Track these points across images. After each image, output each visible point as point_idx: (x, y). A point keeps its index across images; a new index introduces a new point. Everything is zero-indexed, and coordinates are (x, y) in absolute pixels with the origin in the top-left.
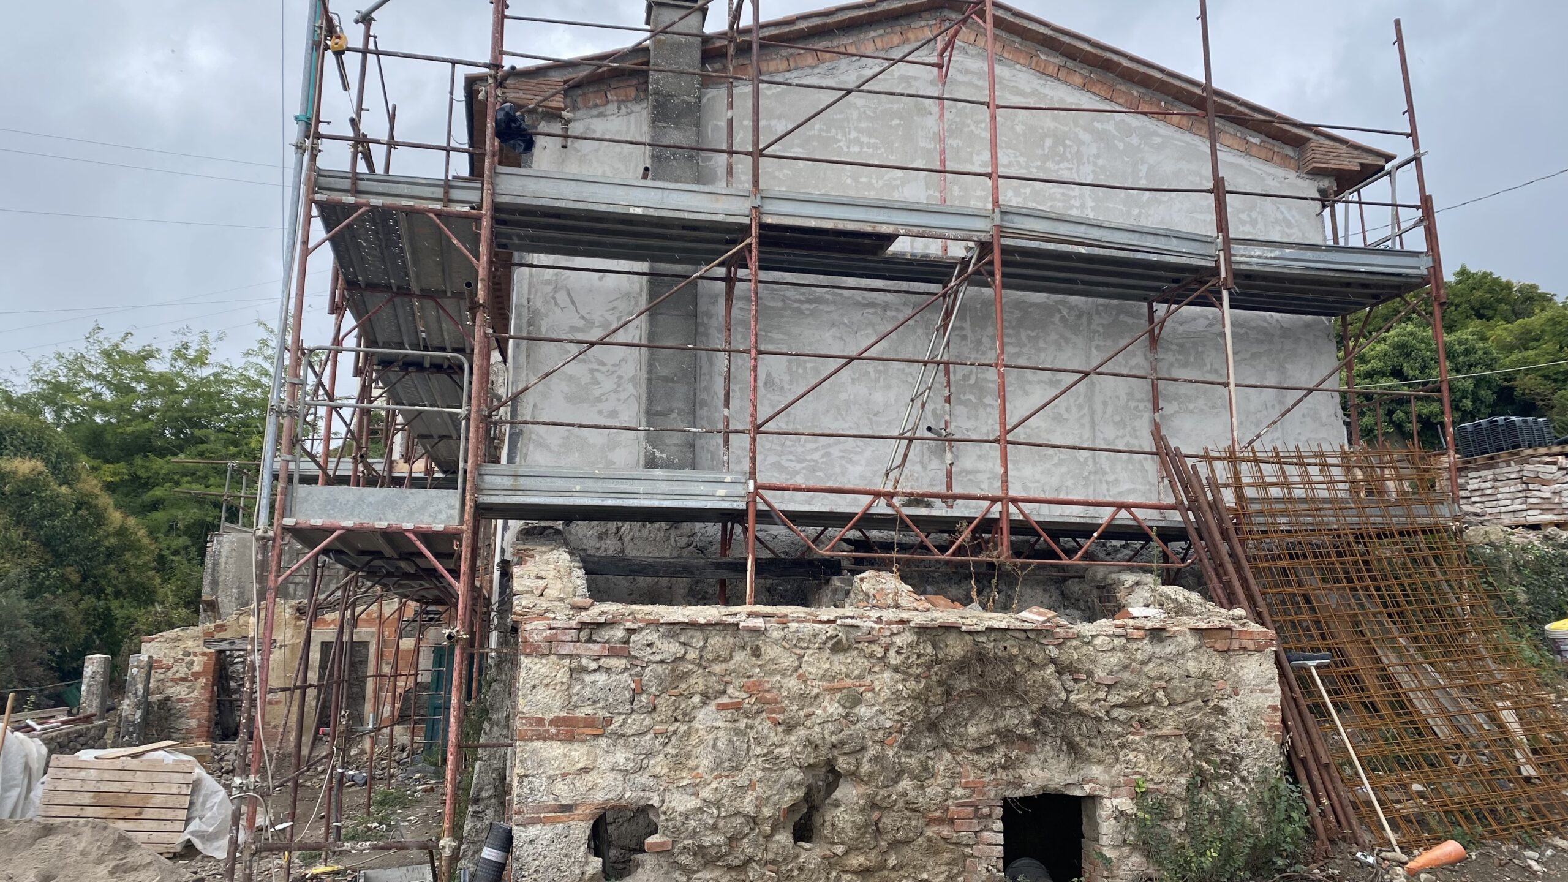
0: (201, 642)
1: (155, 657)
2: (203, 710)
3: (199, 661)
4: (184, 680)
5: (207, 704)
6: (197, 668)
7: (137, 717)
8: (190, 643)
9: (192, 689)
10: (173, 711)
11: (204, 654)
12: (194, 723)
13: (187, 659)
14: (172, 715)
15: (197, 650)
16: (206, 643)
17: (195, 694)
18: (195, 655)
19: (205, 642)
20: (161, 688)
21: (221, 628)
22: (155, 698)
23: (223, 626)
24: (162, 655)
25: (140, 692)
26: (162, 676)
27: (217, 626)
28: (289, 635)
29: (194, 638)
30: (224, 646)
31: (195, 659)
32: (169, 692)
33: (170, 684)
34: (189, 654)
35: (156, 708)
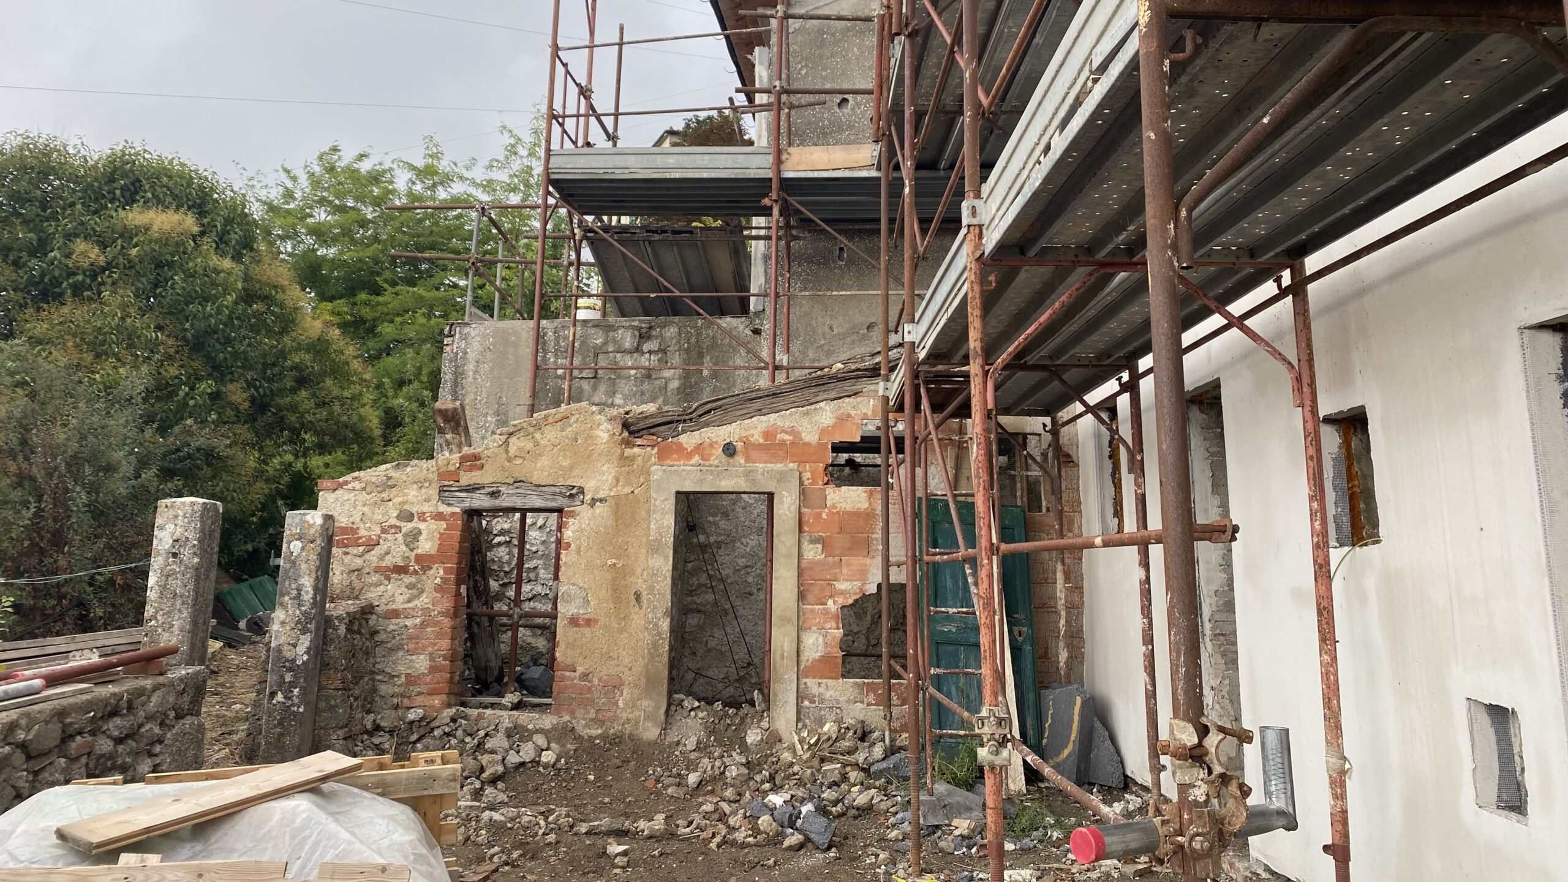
0: (434, 492)
1: (342, 521)
2: (440, 635)
3: (431, 533)
4: (401, 570)
5: (447, 622)
6: (426, 546)
7: (301, 649)
8: (412, 493)
9: (416, 590)
10: (379, 637)
11: (439, 516)
12: (421, 663)
13: (407, 527)
14: (378, 644)
15: (426, 508)
16: (443, 492)
17: (424, 600)
18: (422, 517)
19: (441, 491)
20: (357, 585)
21: (473, 461)
22: (338, 609)
23: (476, 457)
24: (357, 518)
25: (308, 595)
26: (359, 562)
27: (464, 459)
28: (609, 478)
29: (420, 483)
30: (480, 501)
31: (422, 526)
32: (372, 595)
33: (375, 578)
34: (410, 517)
35: (342, 630)
